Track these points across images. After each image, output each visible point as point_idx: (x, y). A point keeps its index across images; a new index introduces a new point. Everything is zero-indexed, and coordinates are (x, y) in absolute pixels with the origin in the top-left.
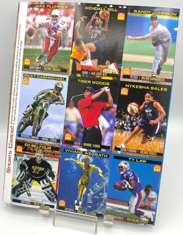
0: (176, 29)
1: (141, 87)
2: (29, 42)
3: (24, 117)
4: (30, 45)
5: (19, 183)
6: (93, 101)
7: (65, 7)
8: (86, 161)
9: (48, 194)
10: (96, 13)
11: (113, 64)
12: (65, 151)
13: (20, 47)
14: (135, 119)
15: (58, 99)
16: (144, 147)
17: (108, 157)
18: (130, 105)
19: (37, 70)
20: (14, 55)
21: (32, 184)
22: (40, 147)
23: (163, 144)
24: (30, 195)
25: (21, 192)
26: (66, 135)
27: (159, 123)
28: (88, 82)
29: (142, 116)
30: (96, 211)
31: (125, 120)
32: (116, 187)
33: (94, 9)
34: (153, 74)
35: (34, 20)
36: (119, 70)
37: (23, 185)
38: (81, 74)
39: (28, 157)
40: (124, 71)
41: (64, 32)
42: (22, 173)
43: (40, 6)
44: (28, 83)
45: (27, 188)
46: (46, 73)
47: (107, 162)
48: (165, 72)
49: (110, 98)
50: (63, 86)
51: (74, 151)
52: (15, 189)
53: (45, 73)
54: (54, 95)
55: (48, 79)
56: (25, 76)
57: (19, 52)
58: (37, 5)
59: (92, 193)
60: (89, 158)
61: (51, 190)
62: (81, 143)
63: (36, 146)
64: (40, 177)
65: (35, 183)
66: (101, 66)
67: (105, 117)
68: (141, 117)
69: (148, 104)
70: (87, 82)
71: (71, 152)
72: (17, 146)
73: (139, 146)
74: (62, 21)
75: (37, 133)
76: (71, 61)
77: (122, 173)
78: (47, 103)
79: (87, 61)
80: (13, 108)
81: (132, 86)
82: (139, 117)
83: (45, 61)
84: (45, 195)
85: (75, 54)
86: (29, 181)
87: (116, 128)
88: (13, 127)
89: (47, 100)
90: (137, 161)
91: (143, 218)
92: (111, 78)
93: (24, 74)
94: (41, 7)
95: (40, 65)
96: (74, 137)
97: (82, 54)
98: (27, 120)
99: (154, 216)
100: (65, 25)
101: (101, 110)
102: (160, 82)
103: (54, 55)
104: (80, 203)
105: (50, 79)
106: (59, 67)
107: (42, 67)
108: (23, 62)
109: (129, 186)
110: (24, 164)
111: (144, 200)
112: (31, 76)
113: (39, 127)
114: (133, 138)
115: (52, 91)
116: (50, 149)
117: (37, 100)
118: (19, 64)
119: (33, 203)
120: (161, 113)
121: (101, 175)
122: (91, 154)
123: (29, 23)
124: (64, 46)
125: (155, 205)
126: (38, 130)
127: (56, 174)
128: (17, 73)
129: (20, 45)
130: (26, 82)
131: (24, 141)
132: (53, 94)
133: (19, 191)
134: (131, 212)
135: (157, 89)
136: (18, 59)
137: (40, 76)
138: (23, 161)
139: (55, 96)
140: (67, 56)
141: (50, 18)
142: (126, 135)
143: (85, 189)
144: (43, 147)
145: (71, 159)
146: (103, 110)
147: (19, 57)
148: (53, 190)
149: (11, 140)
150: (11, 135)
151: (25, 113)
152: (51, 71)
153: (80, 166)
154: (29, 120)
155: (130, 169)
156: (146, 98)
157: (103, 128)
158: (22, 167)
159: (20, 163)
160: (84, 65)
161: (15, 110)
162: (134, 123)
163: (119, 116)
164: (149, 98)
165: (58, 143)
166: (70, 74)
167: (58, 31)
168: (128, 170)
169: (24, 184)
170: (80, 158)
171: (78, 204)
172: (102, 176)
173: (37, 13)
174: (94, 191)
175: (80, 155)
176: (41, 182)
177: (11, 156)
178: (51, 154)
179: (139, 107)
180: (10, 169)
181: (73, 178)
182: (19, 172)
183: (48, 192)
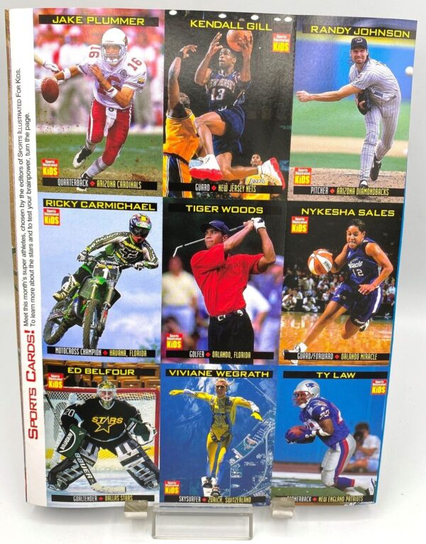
0: (409, 70)
1: (336, 212)
2: (48, 117)
3: (59, 307)
4: (52, 124)
5: (64, 458)
6: (227, 253)
7: (136, 22)
8: (220, 390)
9: (136, 473)
10: (219, 35)
11: (268, 163)
12: (168, 374)
13: (24, 131)
14: (326, 286)
15: (141, 257)
16: (349, 345)
17: (271, 376)
18: (313, 255)
19: (78, 189)
20: (11, 152)
21: (96, 458)
22: (107, 372)
23: (389, 335)
24: (95, 482)
25: (72, 477)
26: (168, 339)
27: (379, 290)
28: (213, 209)
29: (341, 279)
30: (250, 492)
31: (303, 289)
32: (291, 438)
33: (214, 25)
34: (361, 181)
35: (56, 57)
36: (285, 176)
37: (75, 461)
38: (194, 192)
39: (79, 398)
40: (297, 178)
41: (142, 88)
42: (70, 435)
43: (69, 20)
44: (57, 223)
45: (86, 466)
46: (103, 193)
47: (269, 387)
48: (388, 173)
49: (268, 243)
50: (149, 222)
51: (190, 373)
52: (56, 473)
53: (99, 193)
54: (130, 248)
55: (110, 208)
56: (49, 206)
57: (24, 144)
58: (60, 16)
59: (239, 456)
60: (228, 383)
61: (143, 463)
62: (205, 352)
63: (98, 371)
64: (114, 439)
65: (103, 453)
66: (241, 169)
67: (257, 287)
68: (339, 281)
69: (355, 250)
70: (210, 209)
71: (183, 374)
72: (47, 375)
73: (338, 345)
74: (133, 60)
75: (95, 342)
76: (166, 161)
77: (303, 406)
78: (115, 267)
79: (204, 159)
80: (25, 286)
81: (316, 212)
82: (335, 281)
83: (97, 164)
84: (129, 475)
85: (173, 142)
86: (89, 450)
87: (284, 310)
88: (33, 332)
89: (112, 260)
90: (334, 377)
91: (352, 491)
92: (266, 197)
93: (45, 200)
94: (71, 23)
95: (86, 175)
96: (189, 340)
97: (192, 141)
98: (66, 312)
99: (376, 484)
100: (142, 69)
101: (248, 272)
102: (379, 198)
103: (120, 147)
104: (214, 481)
105: (117, 209)
106: (136, 178)
107: (90, 180)
108: (38, 169)
109: (321, 432)
110: (71, 414)
111: (354, 455)
112: (65, 204)
113: (100, 327)
114: (324, 329)
115: (123, 239)
116: (132, 373)
117: (88, 262)
118: (29, 175)
119: (104, 497)
120: (383, 266)
121: (257, 416)
122: (231, 374)
123: (44, 66)
124: (144, 124)
125: (377, 463)
126: (99, 333)
127: (151, 428)
128: (25, 199)
129: (24, 126)
130: (53, 220)
131: (65, 361)
132: (126, 244)
133: (65, 476)
134: (327, 483)
135: (373, 213)
136: (25, 162)
137: (89, 202)
138: (68, 408)
139: (132, 249)
140: (153, 148)
141: (98, 53)
142: (307, 323)
143: (223, 451)
144: (116, 372)
145: (186, 390)
146: (252, 272)
147: (24, 158)
148: (147, 463)
149: (32, 362)
150: (29, 351)
151: (58, 296)
152: (116, 188)
153: (208, 404)
154: (73, 312)
155: (321, 395)
156: (348, 237)
157: (255, 313)
158: (67, 423)
159: (61, 415)
160: (198, 168)
161: (33, 290)
162: (324, 294)
163: (290, 283)
164: (355, 235)
165: (152, 359)
166: (166, 193)
167: (124, 85)
168: (317, 399)
169: (76, 458)
170: (205, 385)
171: (209, 485)
172: (260, 419)
173: (61, 39)
174: (242, 452)
175: (205, 378)
176: (118, 449)
177: (35, 400)
178: (135, 384)
179: (334, 257)
180: (36, 431)
181: (193, 431)
182: (62, 434)
183: (137, 468)
